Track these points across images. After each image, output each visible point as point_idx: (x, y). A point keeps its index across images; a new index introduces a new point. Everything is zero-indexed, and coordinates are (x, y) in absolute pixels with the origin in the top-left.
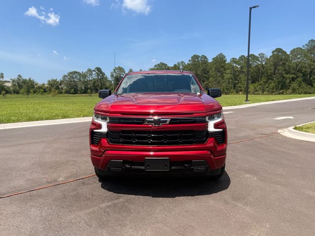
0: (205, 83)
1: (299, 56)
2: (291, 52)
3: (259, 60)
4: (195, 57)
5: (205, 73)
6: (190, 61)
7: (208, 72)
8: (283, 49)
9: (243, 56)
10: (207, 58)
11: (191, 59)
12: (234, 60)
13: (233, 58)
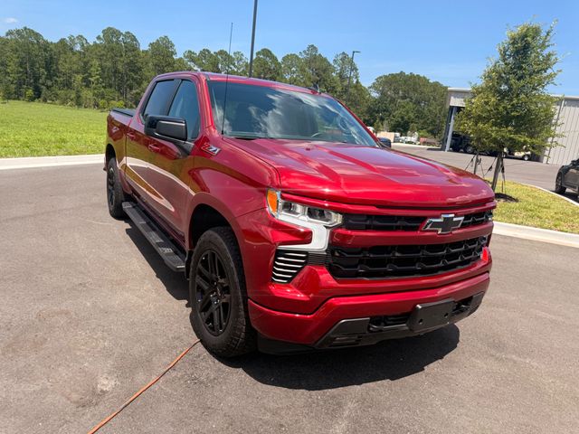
0: (134, 91)
1: (294, 69)
2: (284, 59)
3: (234, 65)
4: (110, 33)
5: (133, 71)
6: (98, 38)
7: (140, 69)
8: (273, 52)
9: (208, 51)
10: (136, 40)
11: (102, 35)
12: (190, 56)
13: (190, 52)
